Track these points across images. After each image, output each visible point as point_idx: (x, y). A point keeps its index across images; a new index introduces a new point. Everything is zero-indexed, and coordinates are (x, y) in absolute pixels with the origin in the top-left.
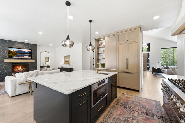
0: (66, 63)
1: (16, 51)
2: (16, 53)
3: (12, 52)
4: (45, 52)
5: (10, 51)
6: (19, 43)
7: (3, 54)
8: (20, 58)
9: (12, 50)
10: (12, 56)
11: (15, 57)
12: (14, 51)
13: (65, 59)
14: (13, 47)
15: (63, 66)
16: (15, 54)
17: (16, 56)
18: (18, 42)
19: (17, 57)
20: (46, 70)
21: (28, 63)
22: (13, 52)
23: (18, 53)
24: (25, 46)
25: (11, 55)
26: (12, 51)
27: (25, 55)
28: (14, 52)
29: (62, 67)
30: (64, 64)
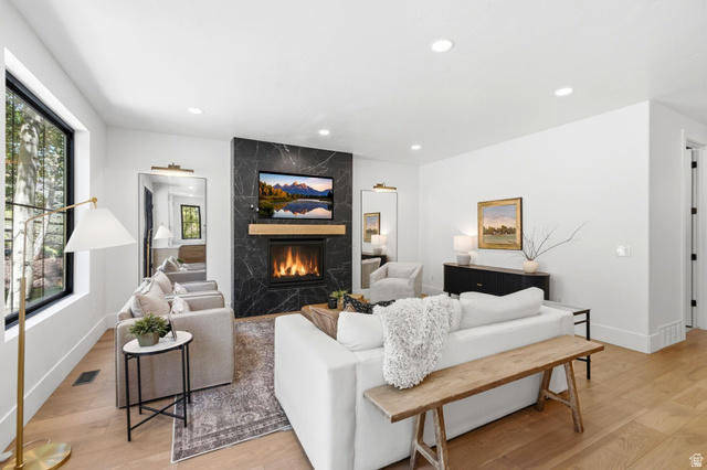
0: (489, 239)
1: (286, 188)
2: (284, 194)
3: (271, 193)
4: (379, 186)
5: (264, 185)
6: (294, 149)
7: (244, 202)
8: (299, 215)
9: (271, 181)
10: (272, 209)
11: (281, 213)
12: (278, 186)
13: (480, 218)
14: (275, 170)
15: (469, 258)
16: (283, 200)
17: (286, 209)
18: (289, 146)
19: (289, 214)
20: (387, 276)
21: (320, 238)
22: (274, 190)
23: (293, 197)
24: (313, 164)
25: (267, 202)
26: (270, 188)
27: (317, 206)
28: (279, 190)
29: (463, 263)
30: (474, 249)
